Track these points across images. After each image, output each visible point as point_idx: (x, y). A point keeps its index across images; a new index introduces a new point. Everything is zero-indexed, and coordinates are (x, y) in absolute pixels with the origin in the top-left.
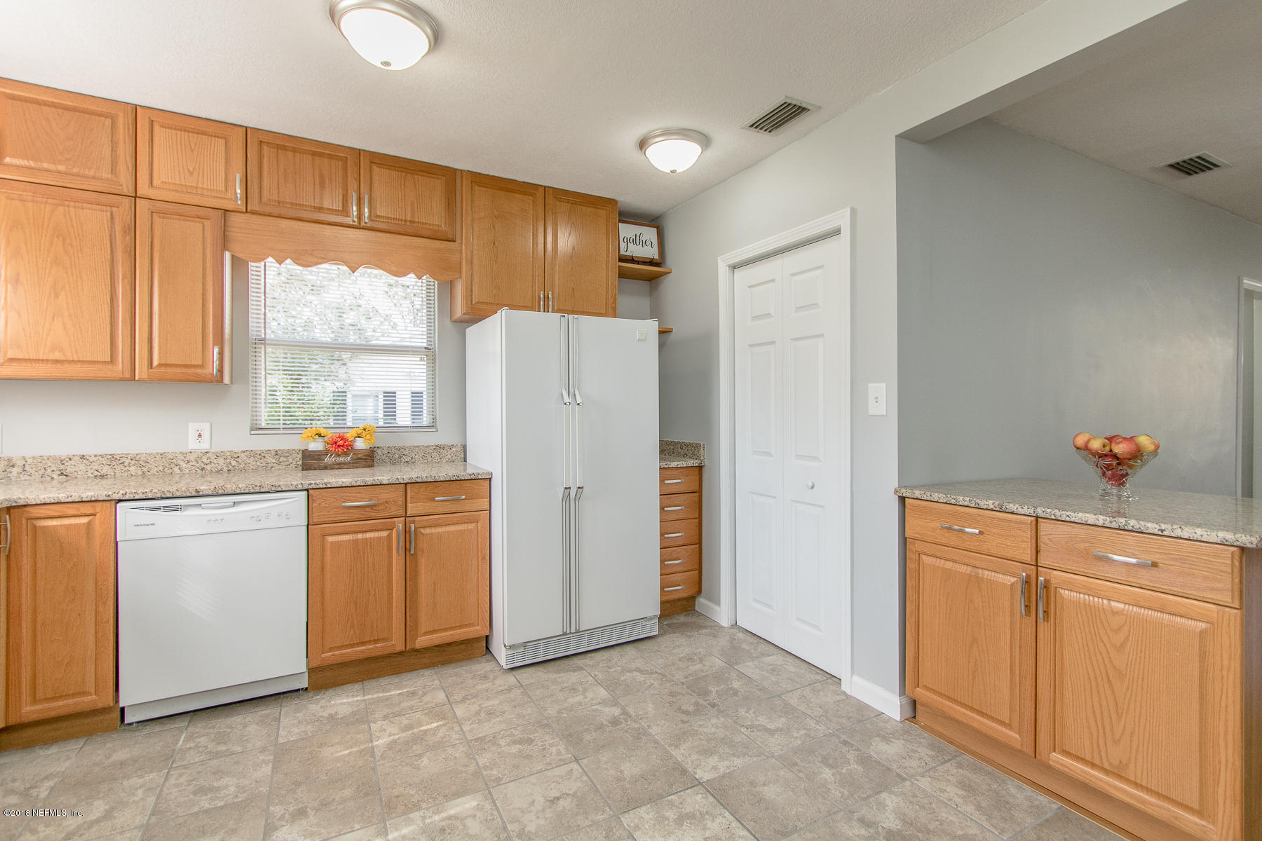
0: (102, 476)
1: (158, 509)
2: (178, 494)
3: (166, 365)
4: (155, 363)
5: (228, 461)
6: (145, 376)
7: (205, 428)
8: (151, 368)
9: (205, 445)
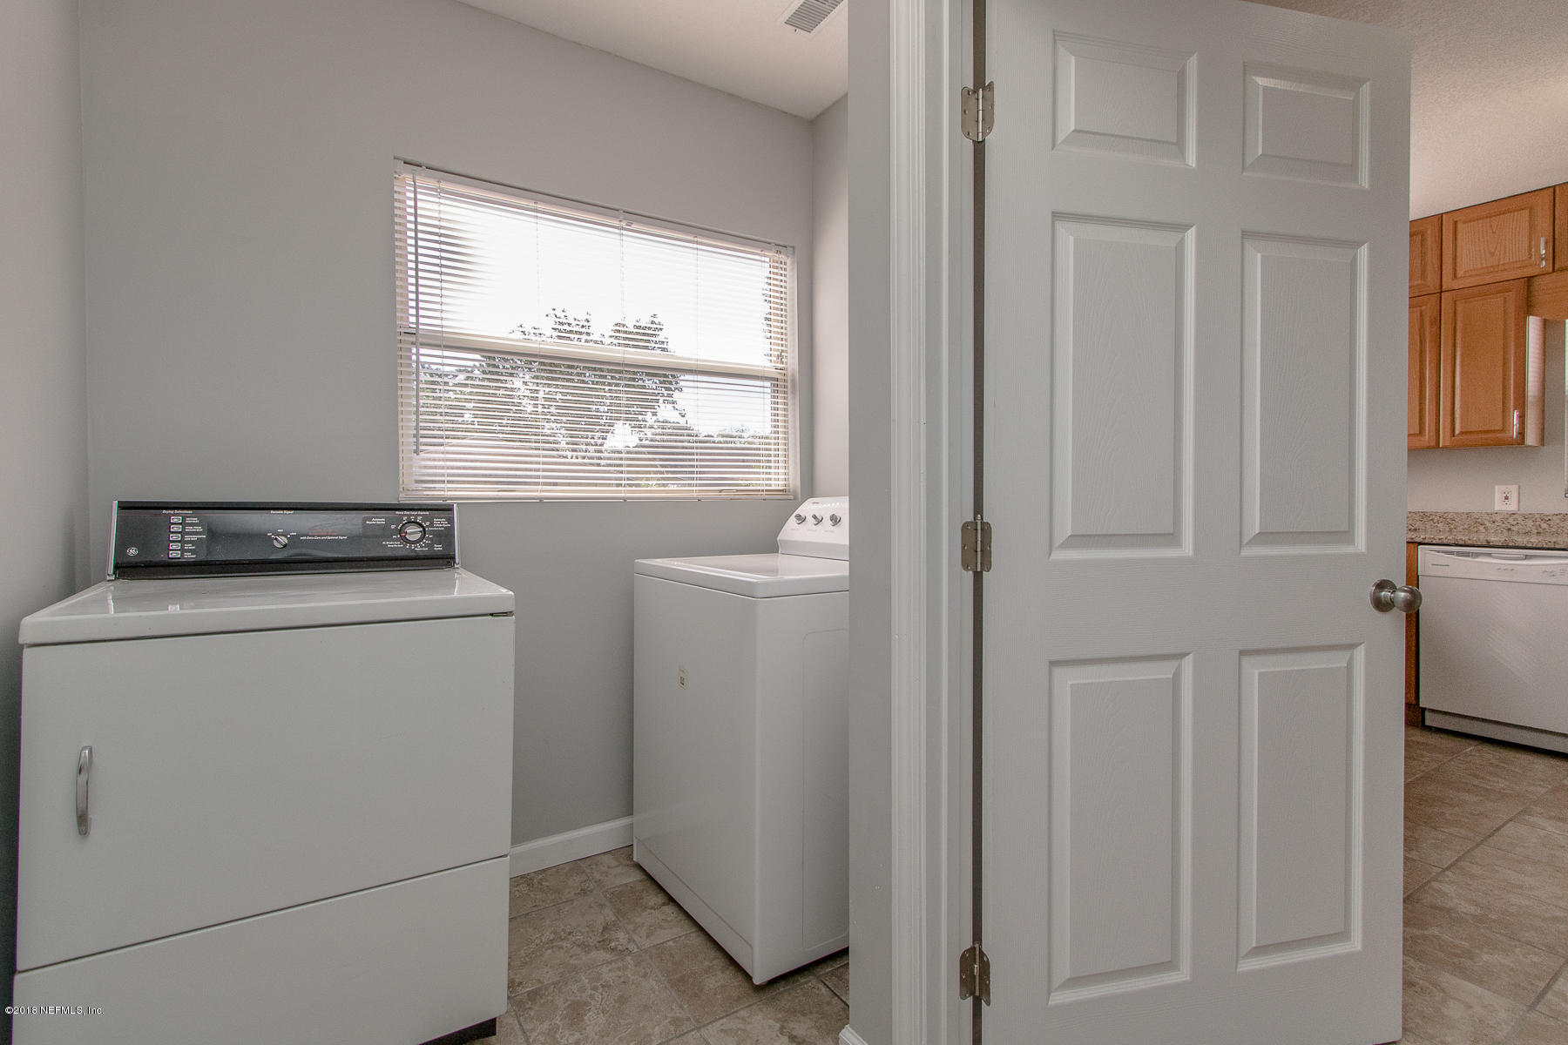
0: (1415, 530)
1: (1451, 553)
2: (1470, 542)
3: (1466, 433)
4: (1457, 432)
5: (1538, 523)
6: (1448, 444)
7: (1513, 490)
8: (1454, 436)
9: (1512, 506)
